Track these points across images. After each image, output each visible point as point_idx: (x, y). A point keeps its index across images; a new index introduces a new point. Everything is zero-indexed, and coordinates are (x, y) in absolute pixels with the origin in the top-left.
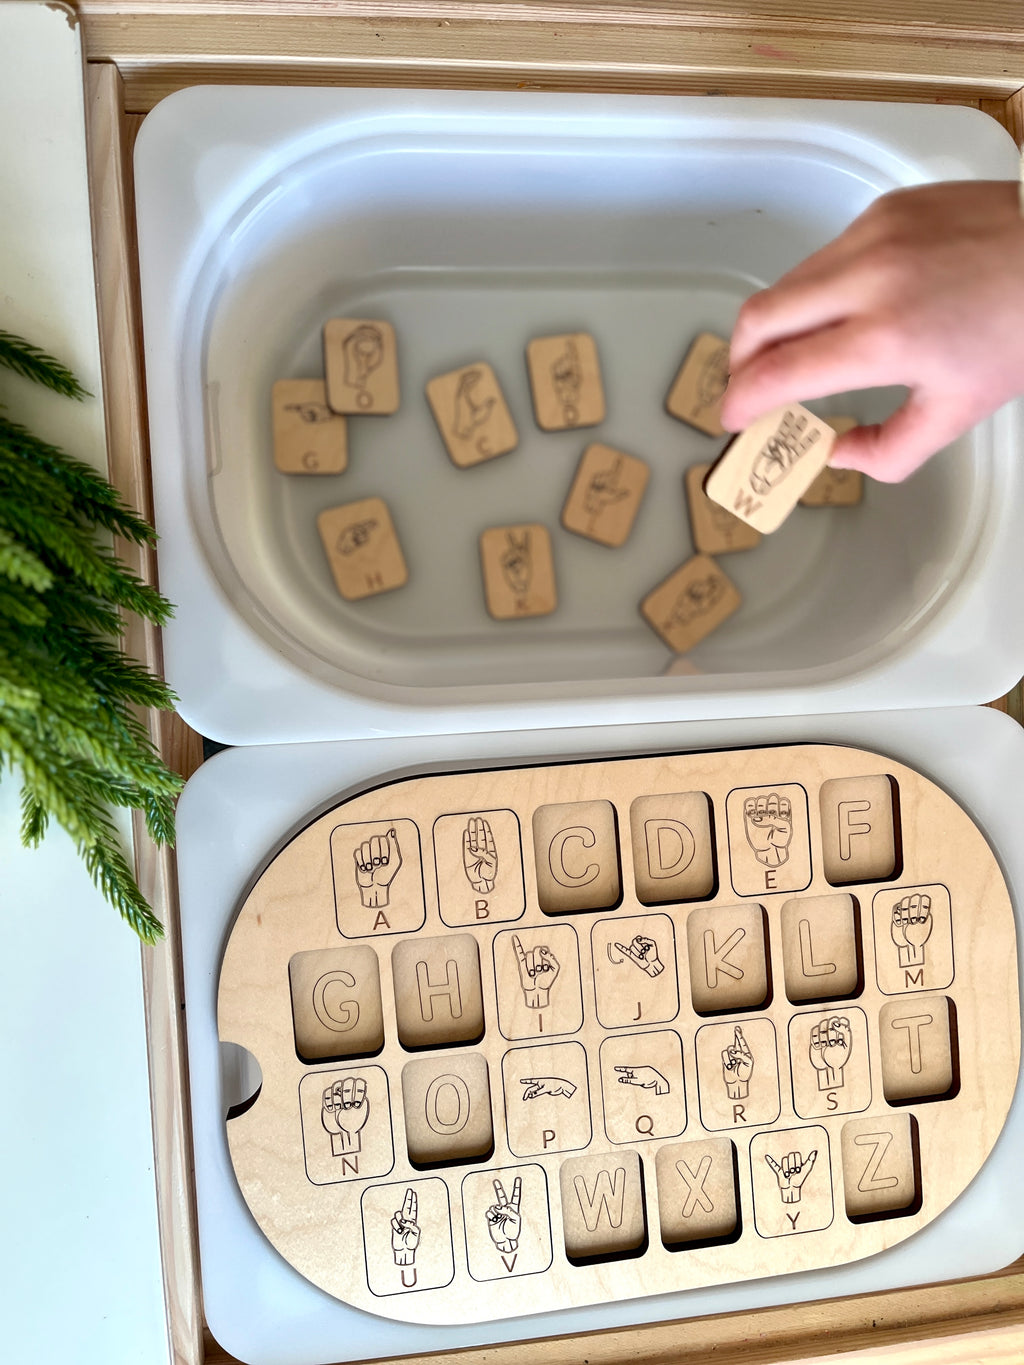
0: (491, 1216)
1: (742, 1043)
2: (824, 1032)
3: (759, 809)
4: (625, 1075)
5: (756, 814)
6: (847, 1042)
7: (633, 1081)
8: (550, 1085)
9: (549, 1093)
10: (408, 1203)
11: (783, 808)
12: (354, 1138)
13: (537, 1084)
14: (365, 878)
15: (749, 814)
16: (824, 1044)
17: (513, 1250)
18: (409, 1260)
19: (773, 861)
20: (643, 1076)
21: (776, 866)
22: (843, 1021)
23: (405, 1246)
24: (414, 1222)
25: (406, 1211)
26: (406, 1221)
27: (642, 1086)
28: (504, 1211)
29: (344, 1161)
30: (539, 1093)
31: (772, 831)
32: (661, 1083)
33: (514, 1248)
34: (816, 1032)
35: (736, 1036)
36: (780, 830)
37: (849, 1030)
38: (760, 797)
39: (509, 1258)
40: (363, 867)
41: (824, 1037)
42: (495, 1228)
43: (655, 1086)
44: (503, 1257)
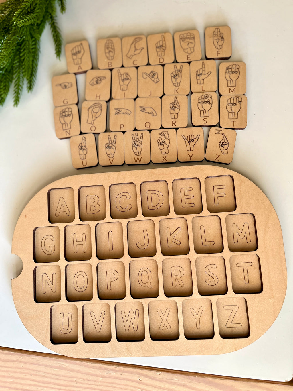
0: (106, 146)
1: (177, 102)
2: (203, 99)
3: (184, 37)
4: (142, 109)
5: (183, 39)
6: (211, 102)
7: (145, 111)
8: (123, 111)
9: (123, 113)
10: (83, 141)
11: (192, 37)
12: (69, 125)
13: (119, 110)
14: (74, 57)
15: (181, 39)
16: (203, 103)
17: (112, 157)
18: (84, 158)
19: (189, 52)
20: (148, 110)
21: (190, 53)
22: (209, 96)
23: (83, 154)
24: (85, 146)
25: (83, 143)
26: (83, 146)
27: (148, 113)
28: (110, 145)
29: (66, 132)
30: (120, 113)
31: (189, 44)
32: (154, 112)
33: (113, 156)
34: (200, 99)
35: (175, 99)
36: (191, 43)
37: (212, 99)
38: (184, 34)
39: (111, 159)
40: (74, 54)
41: (203, 100)
42: (107, 150)
43: (152, 113)
44: (109, 159)
